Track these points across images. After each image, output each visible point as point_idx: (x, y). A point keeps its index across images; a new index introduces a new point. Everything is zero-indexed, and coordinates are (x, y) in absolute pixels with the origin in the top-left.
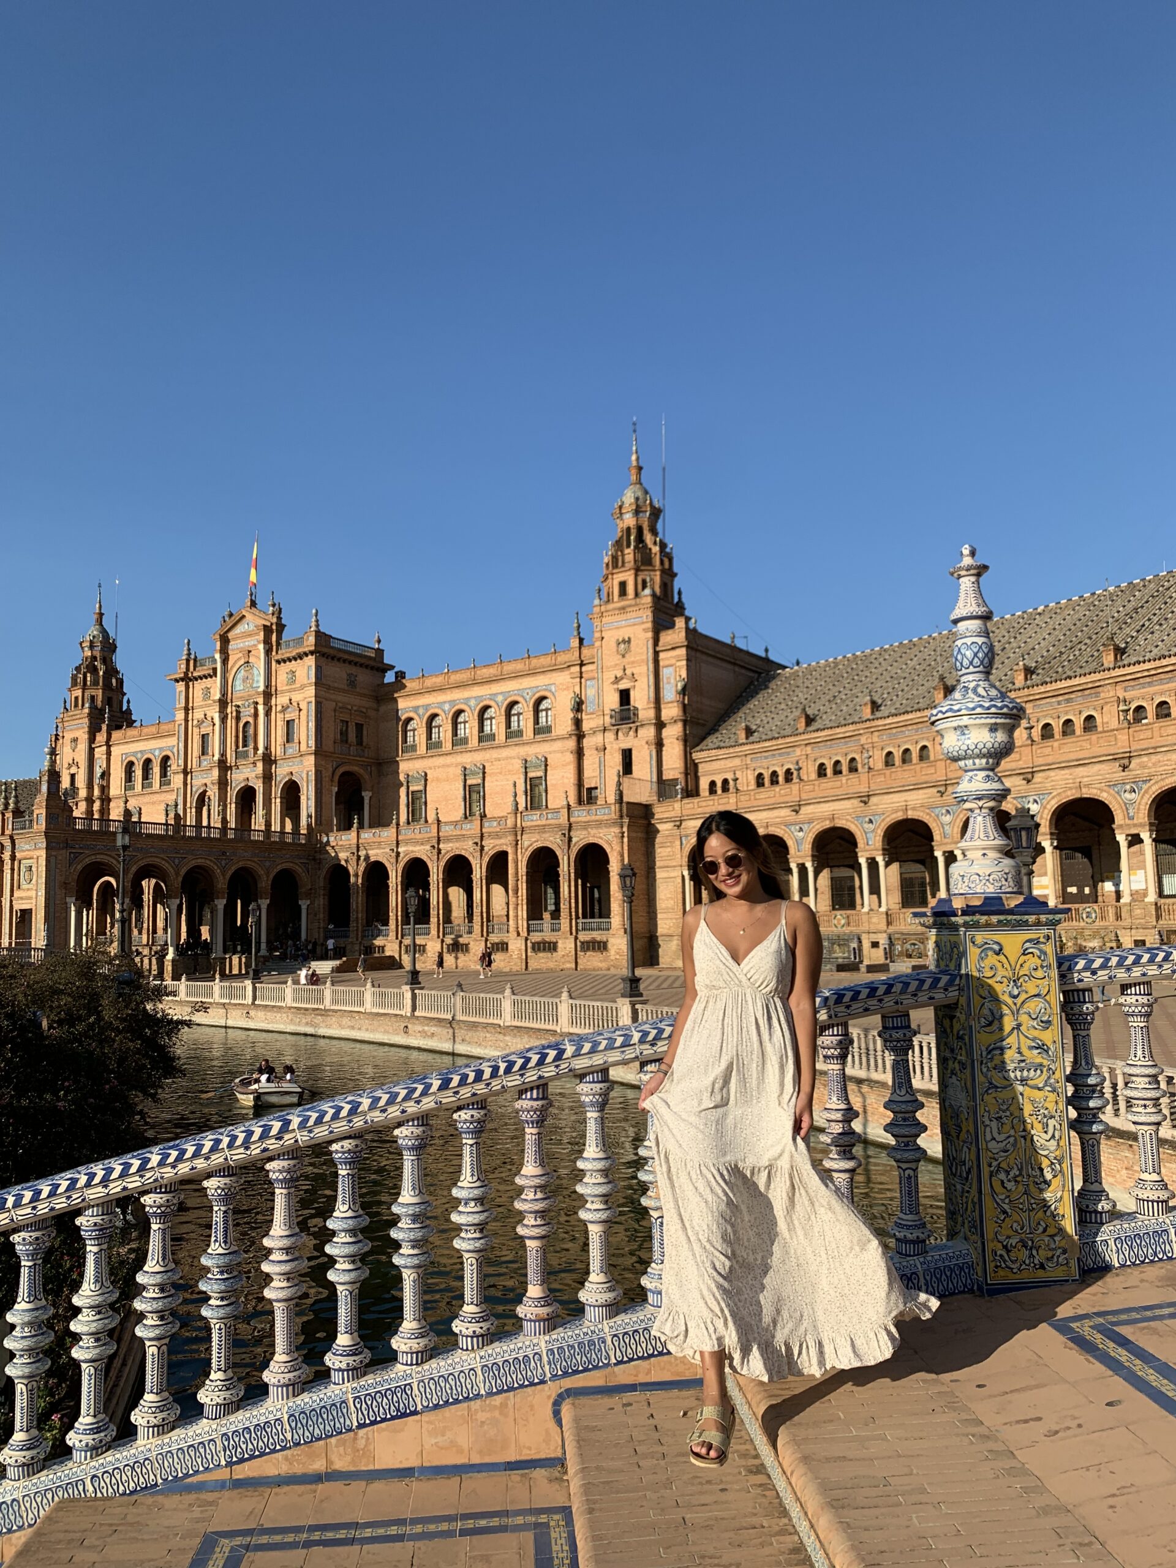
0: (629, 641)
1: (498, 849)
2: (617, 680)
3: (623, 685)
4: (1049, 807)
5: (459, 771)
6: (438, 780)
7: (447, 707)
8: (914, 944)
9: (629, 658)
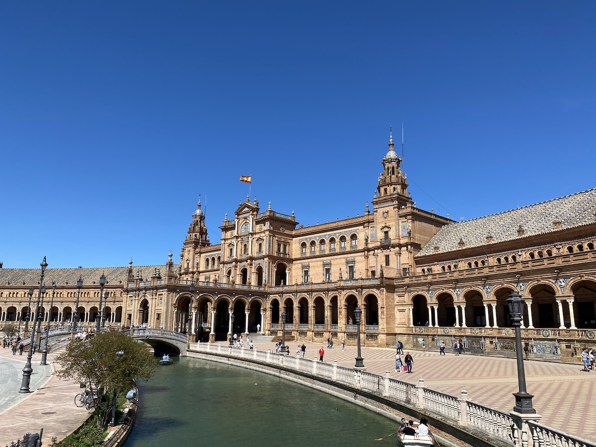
0: (388, 212)
1: (334, 295)
2: (383, 228)
3: (386, 229)
4: (569, 284)
5: (322, 263)
6: (314, 266)
7: (318, 238)
8: (509, 343)
9: (388, 219)
